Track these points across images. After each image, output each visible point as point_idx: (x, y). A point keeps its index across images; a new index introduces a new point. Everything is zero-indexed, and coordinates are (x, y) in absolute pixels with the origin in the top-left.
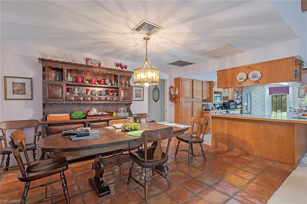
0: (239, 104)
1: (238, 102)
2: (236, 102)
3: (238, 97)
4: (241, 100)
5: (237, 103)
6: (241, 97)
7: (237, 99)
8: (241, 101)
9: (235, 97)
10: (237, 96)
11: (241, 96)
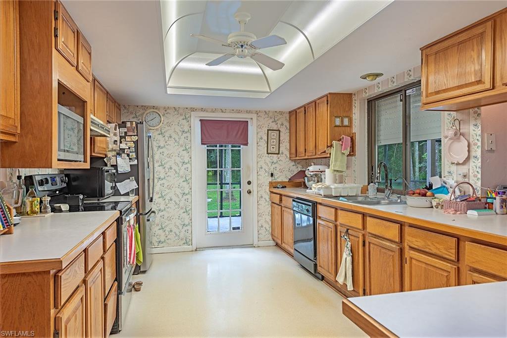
0: (125, 176)
1: (124, 165)
2: (115, 166)
3: (123, 146)
4: (137, 158)
5: (120, 170)
6: (136, 143)
7: (119, 154)
8: (135, 162)
9: (111, 146)
10: (118, 138)
11: (135, 138)
